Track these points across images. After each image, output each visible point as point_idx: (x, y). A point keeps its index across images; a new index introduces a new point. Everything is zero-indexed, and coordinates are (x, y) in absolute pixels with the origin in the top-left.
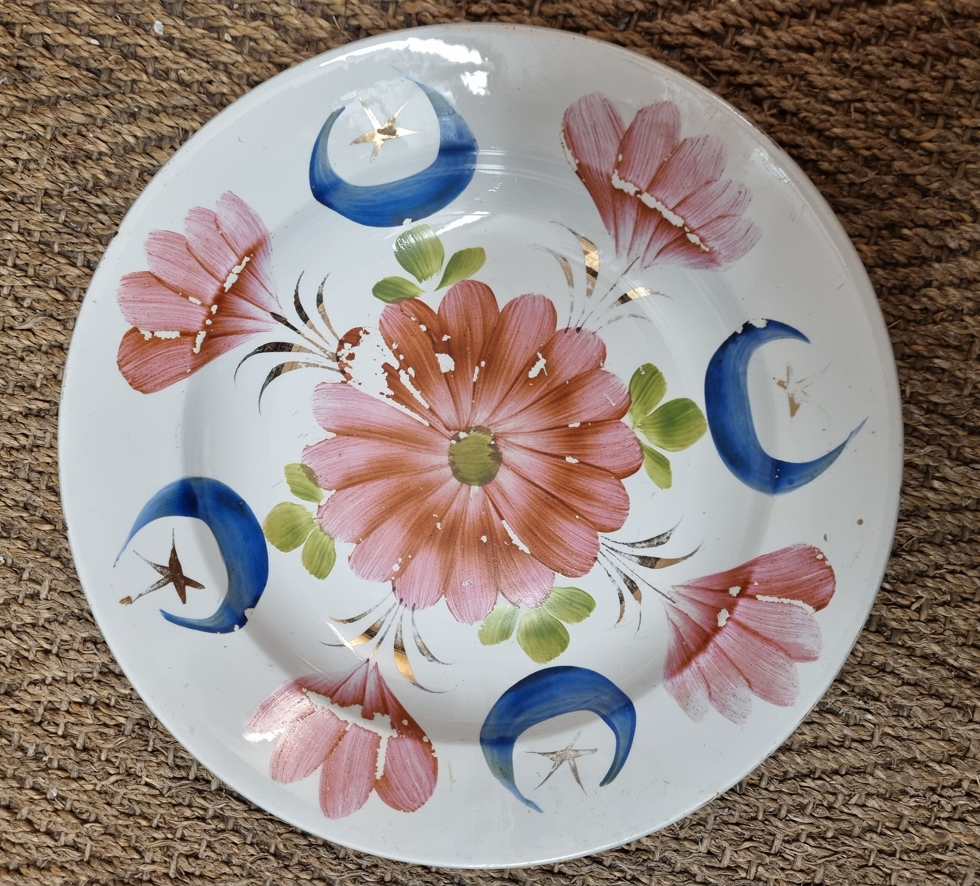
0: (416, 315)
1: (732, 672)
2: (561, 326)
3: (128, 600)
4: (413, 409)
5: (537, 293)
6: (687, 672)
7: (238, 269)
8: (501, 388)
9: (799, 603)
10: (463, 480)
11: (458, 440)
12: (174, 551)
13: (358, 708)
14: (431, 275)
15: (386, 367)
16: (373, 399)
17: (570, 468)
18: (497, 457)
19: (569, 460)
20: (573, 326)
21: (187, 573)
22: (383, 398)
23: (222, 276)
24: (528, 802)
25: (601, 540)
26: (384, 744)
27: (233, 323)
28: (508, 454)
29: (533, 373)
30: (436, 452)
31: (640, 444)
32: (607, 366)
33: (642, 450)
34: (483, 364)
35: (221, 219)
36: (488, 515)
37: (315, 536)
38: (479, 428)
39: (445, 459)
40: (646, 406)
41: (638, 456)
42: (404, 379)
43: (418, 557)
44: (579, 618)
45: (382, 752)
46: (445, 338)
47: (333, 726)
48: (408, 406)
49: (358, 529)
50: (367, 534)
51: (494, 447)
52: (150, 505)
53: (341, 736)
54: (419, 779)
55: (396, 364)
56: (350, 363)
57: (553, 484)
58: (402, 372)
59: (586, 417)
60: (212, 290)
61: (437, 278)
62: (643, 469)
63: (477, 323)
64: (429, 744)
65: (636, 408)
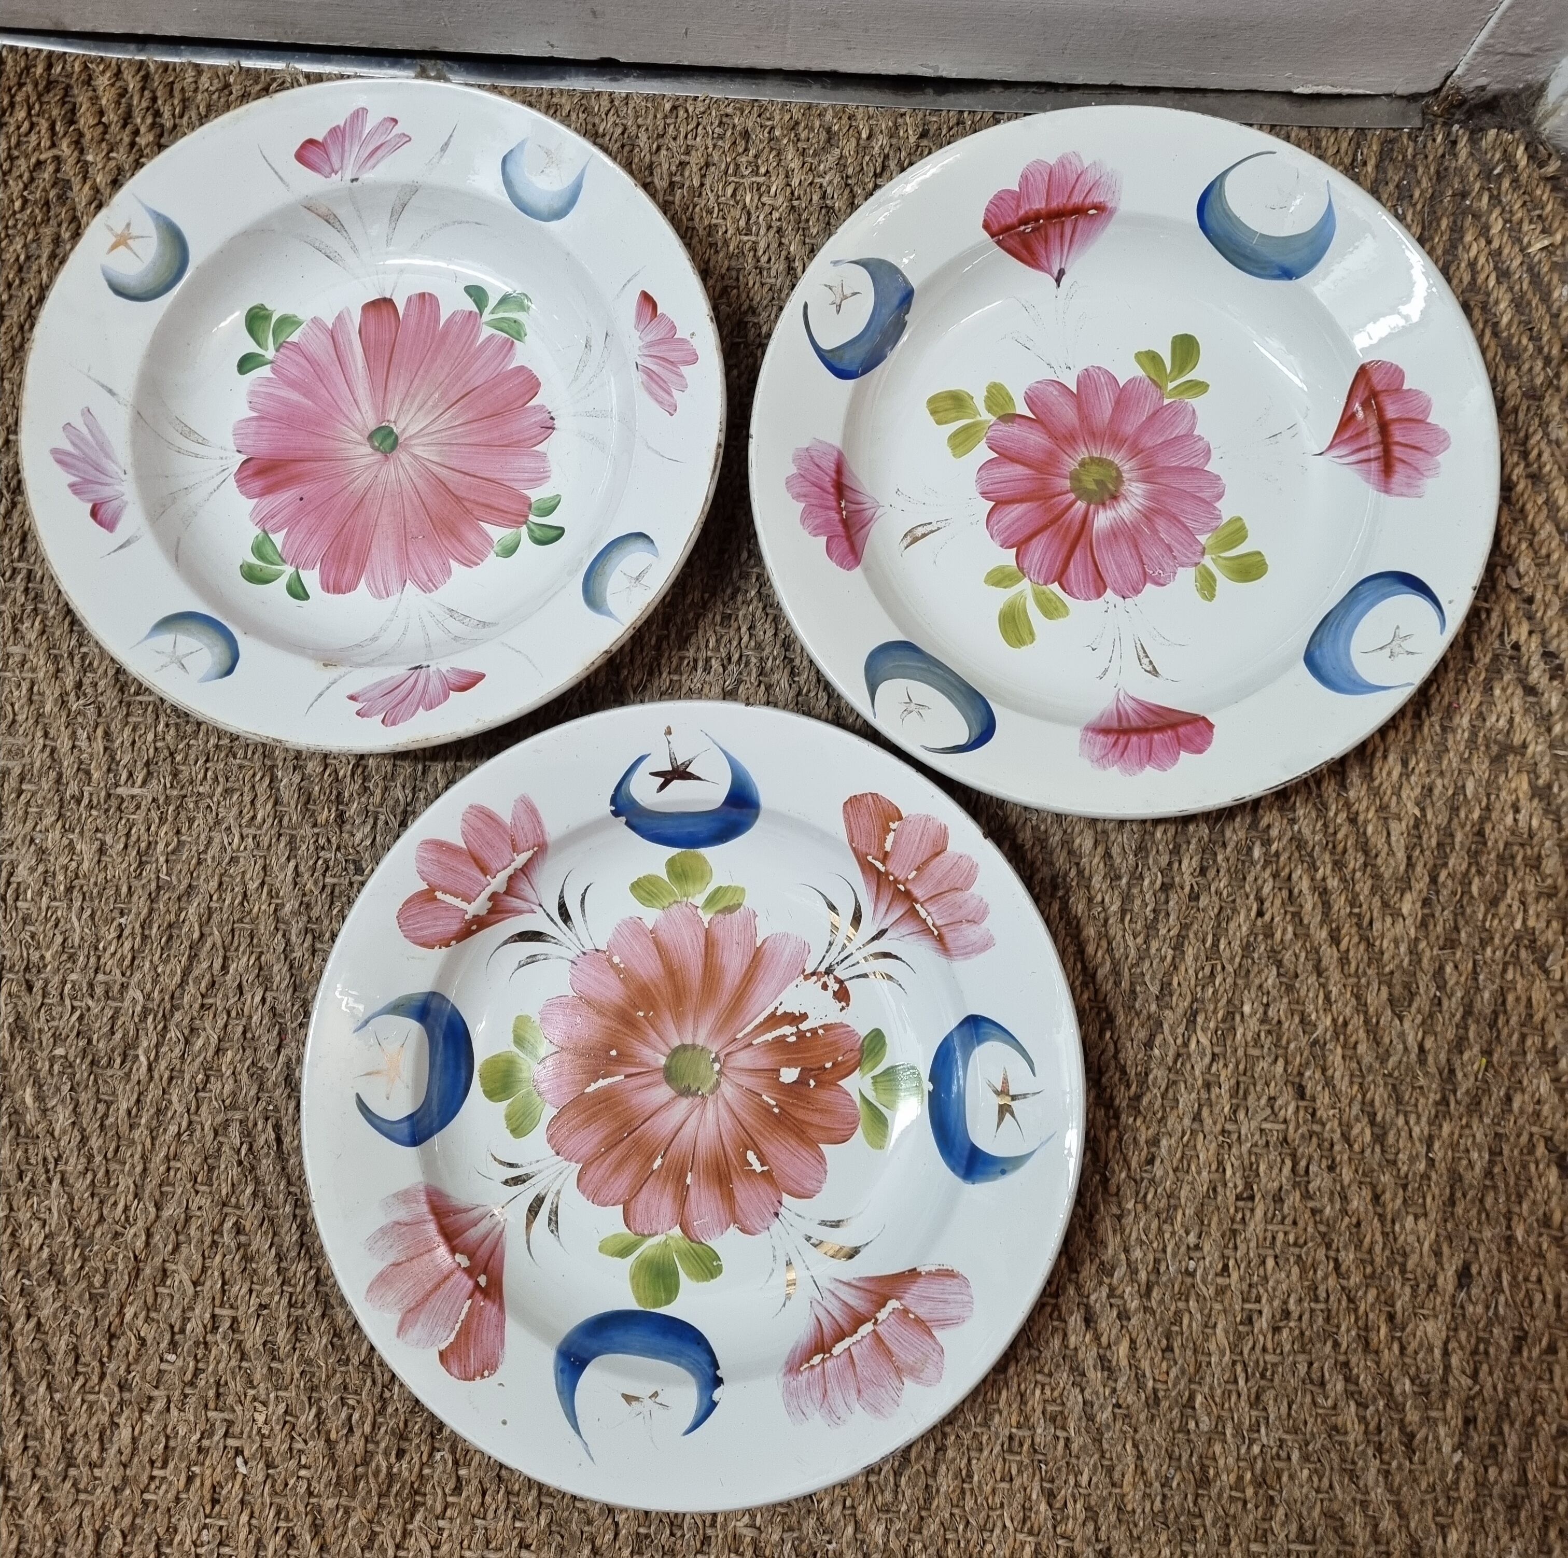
0: (843, 1063)
1: (411, 1253)
2: (786, 1198)
3: (669, 732)
4: (757, 1027)
5: (825, 1187)
6: (425, 1208)
7: (929, 921)
8: (749, 1119)
9: (451, 1339)
10: (675, 1052)
11: (714, 1061)
12: (698, 778)
13: (502, 890)
14: (876, 1090)
15: (804, 1017)
16: (779, 992)
17: (651, 1159)
18: (685, 1092)
19: (659, 1161)
20: (782, 1210)
21: (676, 783)
22: (776, 1003)
23: (926, 905)
24: (367, 1022)
25: (573, 1164)
26: (463, 905)
27: (887, 896)
28: (684, 1104)
29: (751, 1156)
30: (710, 1035)
31: (650, 1235)
32: (733, 1230)
33: (643, 1235)
34: (776, 1110)
35: (975, 927)
36: (636, 1065)
37: (672, 893)
38: (718, 1084)
39: (700, 1041)
40: (683, 1255)
41: (639, 1230)
42: (787, 1030)
43: (619, 984)
44: (508, 1118)
45: (457, 902)
46: (812, 1083)
47: (495, 865)
48: (761, 1024)
49: (664, 936)
50: (657, 943)
51: (695, 1094)
52: (746, 773)
53: (485, 871)
54: (421, 929)
55: (804, 1026)
56: (820, 984)
57: (640, 1138)
58: (794, 1030)
59: (693, 1192)
60: (918, 892)
61: (871, 1096)
62: (626, 1230)
63: (816, 1118)
64: (448, 945)
65: (685, 1244)
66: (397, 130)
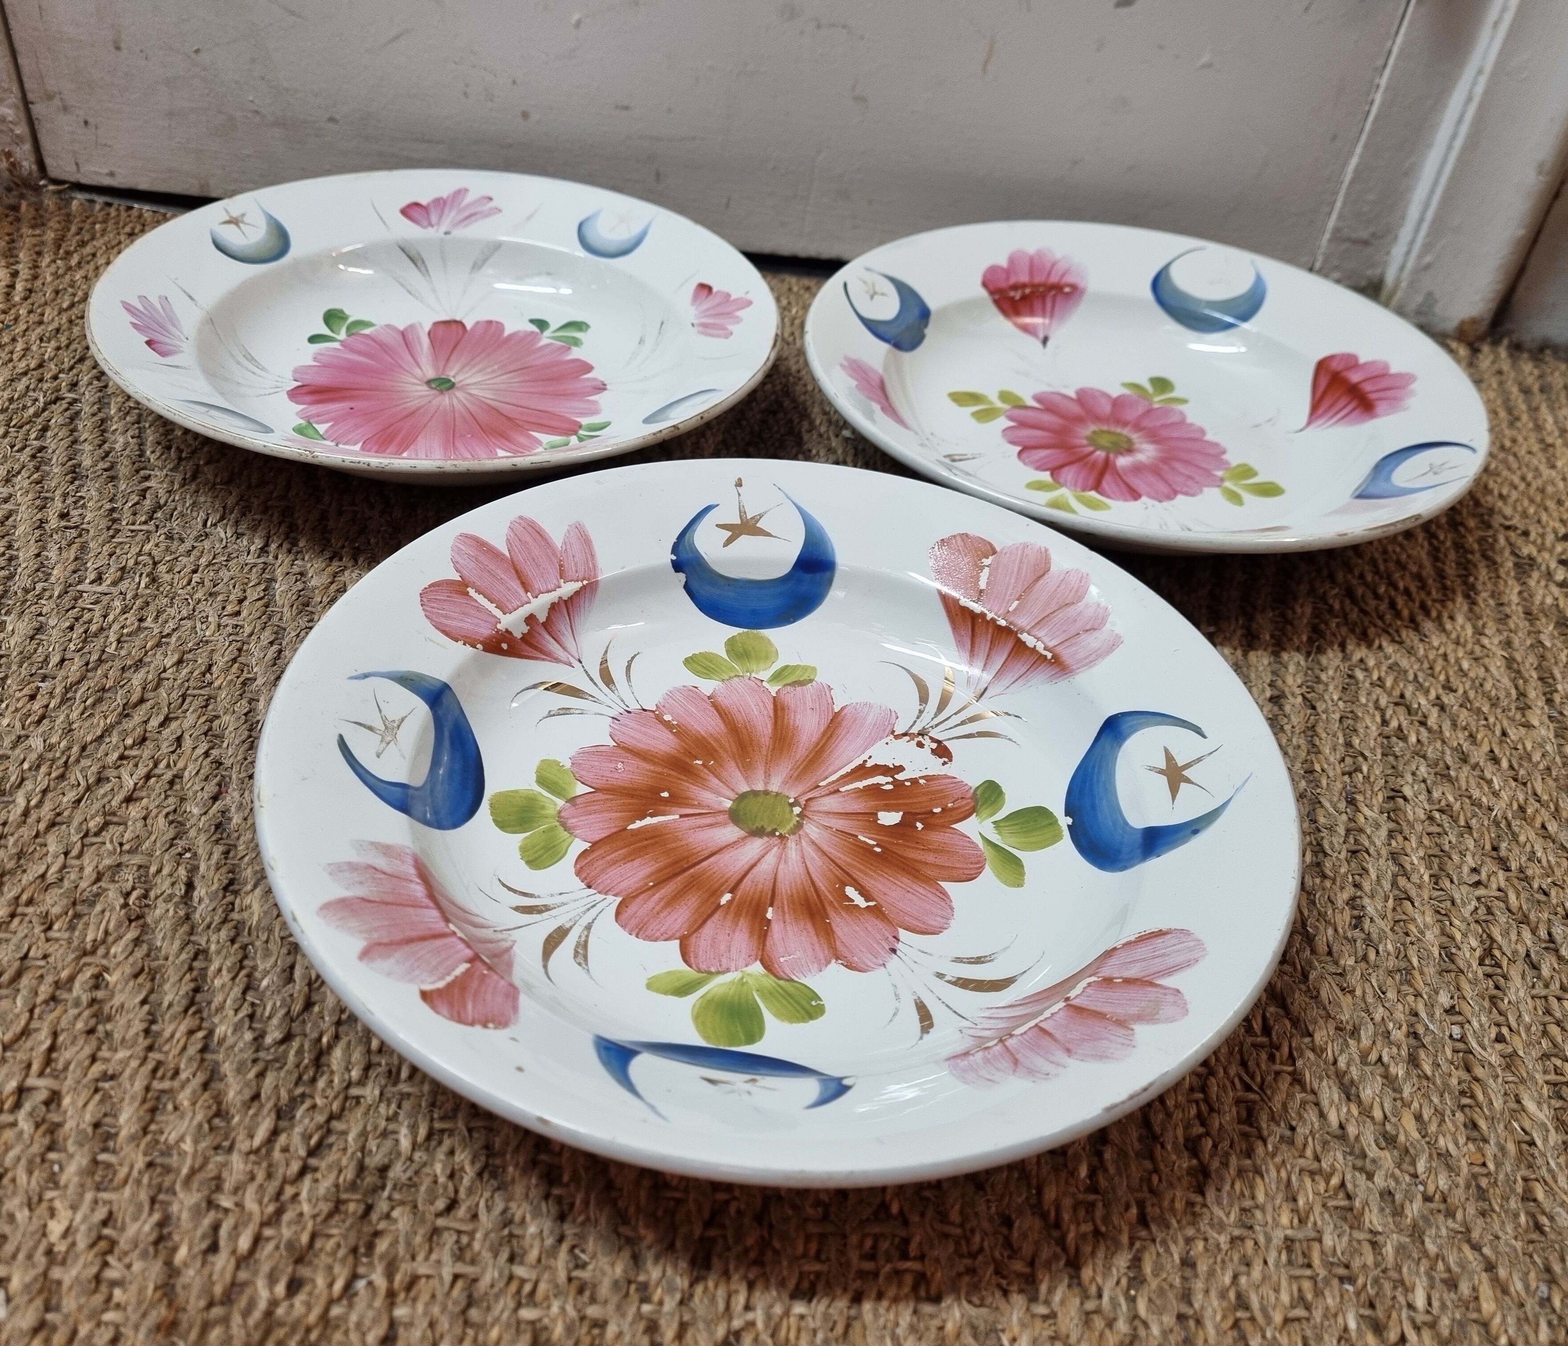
0: (952, 809)
1: (390, 898)
2: (903, 934)
3: (739, 484)
4: (843, 777)
5: (953, 923)
6: (412, 871)
7: (1040, 647)
8: (843, 858)
9: (441, 984)
10: (743, 797)
11: (792, 805)
12: (768, 535)
13: (542, 618)
14: (1000, 833)
15: (901, 769)
16: (866, 748)
17: (716, 893)
18: (758, 832)
19: (727, 897)
20: (899, 946)
21: (744, 539)
22: (864, 757)
23: (1034, 632)
24: (366, 676)
25: (610, 898)
26: (497, 613)
27: (983, 645)
28: (756, 845)
29: (850, 891)
30: (785, 783)
31: (719, 973)
32: (835, 968)
33: (710, 973)
34: (878, 850)
35: (1096, 634)
36: (693, 806)
37: (732, 669)
38: (799, 826)
39: (775, 786)
40: (769, 995)
41: (703, 967)
42: (880, 779)
43: (671, 737)
44: (524, 850)
45: (491, 607)
46: (919, 826)
47: (538, 585)
48: (848, 774)
49: (724, 701)
50: (716, 706)
51: (772, 834)
52: (820, 530)
53: (526, 586)
54: (446, 617)
55: (900, 777)
56: (914, 743)
57: (705, 871)
58: (890, 779)
59: (776, 929)
60: (1022, 621)
61: (995, 838)
62: (684, 967)
63: (930, 858)
64: (474, 646)
65: (769, 981)
66: (492, 204)
